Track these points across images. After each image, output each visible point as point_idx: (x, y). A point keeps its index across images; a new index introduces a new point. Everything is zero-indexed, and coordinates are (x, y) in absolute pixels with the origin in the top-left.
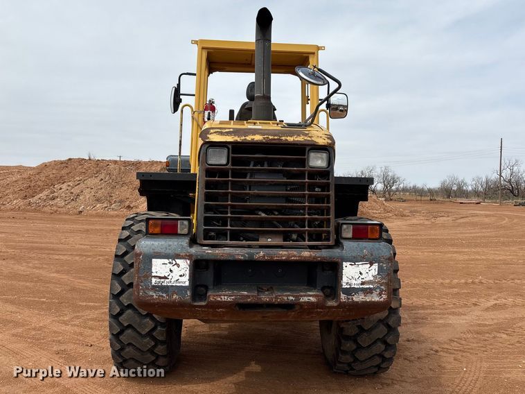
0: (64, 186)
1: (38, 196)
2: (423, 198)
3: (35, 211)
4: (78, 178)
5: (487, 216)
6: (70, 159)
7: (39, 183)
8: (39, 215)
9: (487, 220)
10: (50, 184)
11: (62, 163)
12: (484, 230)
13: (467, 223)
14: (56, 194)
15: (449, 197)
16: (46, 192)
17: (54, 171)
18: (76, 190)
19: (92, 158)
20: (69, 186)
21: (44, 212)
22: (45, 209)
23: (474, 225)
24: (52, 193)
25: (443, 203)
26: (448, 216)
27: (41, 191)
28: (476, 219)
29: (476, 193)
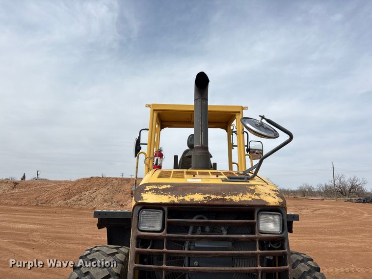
0: (87, 193)
1: (72, 199)
2: (290, 197)
3: (70, 207)
4: (95, 188)
5: (331, 209)
6: (92, 177)
7: (74, 191)
8: (71, 210)
9: (332, 212)
10: (80, 191)
11: (87, 179)
12: (334, 220)
13: (320, 214)
14: (82, 198)
15: (304, 196)
16: (76, 197)
17: (83, 184)
18: (93, 195)
19: (104, 176)
20: (90, 193)
21: (74, 208)
22: (75, 206)
23: (326, 215)
24: (80, 197)
25: (301, 199)
26: (307, 209)
27: (74, 196)
28: (325, 211)
29: (319, 193)
